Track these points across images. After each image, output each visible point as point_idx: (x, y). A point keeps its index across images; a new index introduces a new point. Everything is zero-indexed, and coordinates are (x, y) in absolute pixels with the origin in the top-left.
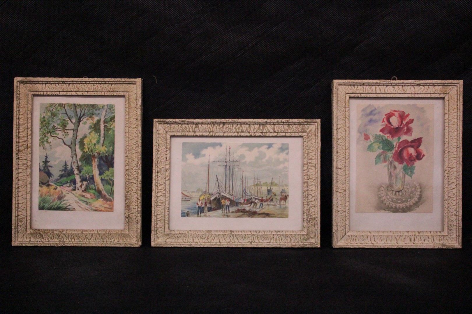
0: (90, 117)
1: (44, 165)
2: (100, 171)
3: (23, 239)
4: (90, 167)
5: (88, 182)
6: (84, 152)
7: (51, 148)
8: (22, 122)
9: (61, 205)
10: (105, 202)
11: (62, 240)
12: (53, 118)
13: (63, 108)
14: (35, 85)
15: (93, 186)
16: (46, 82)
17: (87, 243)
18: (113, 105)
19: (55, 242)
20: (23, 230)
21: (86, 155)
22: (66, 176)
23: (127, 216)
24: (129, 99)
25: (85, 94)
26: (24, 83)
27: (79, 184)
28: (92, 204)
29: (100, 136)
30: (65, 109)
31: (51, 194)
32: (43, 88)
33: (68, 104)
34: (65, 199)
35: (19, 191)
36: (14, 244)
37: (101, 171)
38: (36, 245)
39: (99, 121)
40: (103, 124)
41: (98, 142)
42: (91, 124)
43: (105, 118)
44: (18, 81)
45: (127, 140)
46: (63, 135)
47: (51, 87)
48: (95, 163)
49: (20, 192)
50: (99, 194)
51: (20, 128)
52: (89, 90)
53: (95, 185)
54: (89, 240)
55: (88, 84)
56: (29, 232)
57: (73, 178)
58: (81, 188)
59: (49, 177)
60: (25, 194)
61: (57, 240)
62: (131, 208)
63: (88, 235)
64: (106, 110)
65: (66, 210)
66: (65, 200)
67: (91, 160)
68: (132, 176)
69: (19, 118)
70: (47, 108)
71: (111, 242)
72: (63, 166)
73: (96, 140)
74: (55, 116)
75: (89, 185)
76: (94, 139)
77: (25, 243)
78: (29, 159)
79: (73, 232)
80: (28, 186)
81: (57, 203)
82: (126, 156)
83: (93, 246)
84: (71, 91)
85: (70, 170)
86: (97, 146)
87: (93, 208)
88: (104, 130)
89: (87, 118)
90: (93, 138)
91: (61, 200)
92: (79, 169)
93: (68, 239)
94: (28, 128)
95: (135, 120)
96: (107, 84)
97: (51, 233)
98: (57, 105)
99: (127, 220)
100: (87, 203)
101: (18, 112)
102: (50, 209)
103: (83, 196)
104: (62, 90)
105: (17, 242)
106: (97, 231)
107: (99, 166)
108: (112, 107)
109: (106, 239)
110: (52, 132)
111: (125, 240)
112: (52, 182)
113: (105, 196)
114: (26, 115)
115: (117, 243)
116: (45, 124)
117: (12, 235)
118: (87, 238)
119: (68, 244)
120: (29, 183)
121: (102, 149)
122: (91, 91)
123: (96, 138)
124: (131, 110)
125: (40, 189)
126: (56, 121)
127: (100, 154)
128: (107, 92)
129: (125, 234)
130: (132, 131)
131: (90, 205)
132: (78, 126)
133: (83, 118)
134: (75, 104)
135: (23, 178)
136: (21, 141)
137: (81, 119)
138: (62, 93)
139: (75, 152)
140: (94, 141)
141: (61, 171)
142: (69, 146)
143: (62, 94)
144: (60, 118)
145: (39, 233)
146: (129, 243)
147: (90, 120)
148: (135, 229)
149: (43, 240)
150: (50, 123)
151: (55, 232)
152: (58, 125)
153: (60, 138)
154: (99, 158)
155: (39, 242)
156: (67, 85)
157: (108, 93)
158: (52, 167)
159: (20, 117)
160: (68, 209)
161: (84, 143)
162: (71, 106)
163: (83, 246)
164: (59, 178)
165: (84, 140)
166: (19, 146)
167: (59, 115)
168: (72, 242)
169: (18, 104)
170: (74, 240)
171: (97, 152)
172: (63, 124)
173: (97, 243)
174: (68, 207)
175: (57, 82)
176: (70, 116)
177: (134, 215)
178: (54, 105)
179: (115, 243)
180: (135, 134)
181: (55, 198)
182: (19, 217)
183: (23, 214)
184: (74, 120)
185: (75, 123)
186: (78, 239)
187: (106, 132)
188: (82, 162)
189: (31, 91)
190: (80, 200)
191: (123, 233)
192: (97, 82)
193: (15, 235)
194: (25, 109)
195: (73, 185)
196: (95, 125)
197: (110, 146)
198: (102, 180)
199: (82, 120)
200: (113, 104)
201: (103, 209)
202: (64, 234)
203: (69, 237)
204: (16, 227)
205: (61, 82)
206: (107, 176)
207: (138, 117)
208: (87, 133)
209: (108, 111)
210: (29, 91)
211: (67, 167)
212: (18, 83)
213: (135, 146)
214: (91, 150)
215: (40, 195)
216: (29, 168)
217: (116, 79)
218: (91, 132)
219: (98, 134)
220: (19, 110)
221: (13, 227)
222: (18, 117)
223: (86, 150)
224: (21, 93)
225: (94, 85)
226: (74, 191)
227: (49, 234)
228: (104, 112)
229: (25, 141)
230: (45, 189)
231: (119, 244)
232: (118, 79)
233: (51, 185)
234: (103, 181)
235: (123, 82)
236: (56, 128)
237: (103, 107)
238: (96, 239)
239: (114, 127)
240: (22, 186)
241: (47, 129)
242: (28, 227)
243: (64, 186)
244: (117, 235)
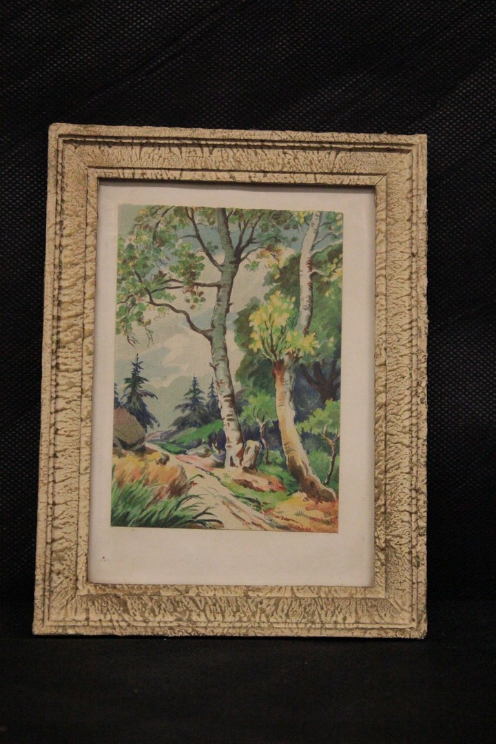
0: (270, 249)
1: (129, 390)
2: (296, 409)
3: (66, 614)
4: (268, 398)
5: (261, 442)
6: (250, 352)
7: (151, 338)
8: (68, 260)
9: (178, 513)
10: (312, 502)
11: (185, 619)
12: (158, 251)
13: (188, 220)
14: (110, 150)
15: (278, 453)
16: (144, 141)
17: (262, 625)
18: (336, 215)
19: (164, 623)
20: (64, 585)
21: (256, 361)
22: (195, 424)
23: (383, 545)
24: (388, 195)
25: (259, 178)
26: (76, 142)
27: (233, 448)
28: (273, 509)
29: (297, 304)
30: (194, 222)
31: (151, 478)
32: (134, 158)
33: (203, 208)
34: (191, 492)
35: (57, 465)
36: (38, 629)
37: (302, 409)
38: (109, 631)
39: (295, 260)
40: (308, 269)
41: (293, 323)
42: (271, 270)
43: (314, 252)
44: (60, 136)
45: (383, 317)
46: (188, 301)
47: (156, 157)
48: (284, 385)
49: (60, 468)
50: (296, 479)
51: (63, 276)
52: (271, 168)
53: (282, 452)
54: (267, 616)
55: (269, 147)
56: (83, 591)
57: (217, 431)
58: (241, 460)
59: (145, 427)
60: (75, 475)
61: (169, 618)
62: (394, 520)
63: (265, 602)
64: (315, 227)
65: (194, 528)
66: (192, 497)
67: (270, 376)
68: (399, 422)
69: (60, 245)
70: (139, 219)
71: (336, 622)
72: (187, 394)
73: (286, 316)
74: (163, 243)
75: (265, 452)
76: (281, 313)
77: (74, 627)
78: (86, 369)
79: (219, 594)
80: (82, 450)
81: (167, 503)
82: (380, 365)
83: (284, 635)
84: (218, 170)
85: (207, 406)
86: (289, 335)
87: (277, 520)
88: (311, 288)
89: (259, 251)
90: (278, 309)
91: (180, 495)
92: (236, 403)
93: (202, 614)
94: (85, 278)
95: (406, 256)
96: (324, 149)
97: (151, 595)
98: (171, 212)
99: (382, 556)
100: (258, 505)
101: (58, 227)
102: (146, 523)
103: (246, 484)
104: (189, 166)
105: (47, 623)
106: (292, 589)
107: (297, 396)
108: (335, 221)
109: (320, 615)
110: (155, 291)
111: (377, 619)
112: (151, 441)
113: (313, 484)
114: (80, 237)
115: (355, 626)
116: (134, 266)
117: (36, 601)
118: (263, 611)
119: (206, 628)
120: (87, 444)
121: (305, 344)
122: (277, 169)
123: (287, 311)
124: (395, 229)
125: (117, 460)
126: (168, 258)
127: (297, 359)
128: (325, 173)
129: (376, 600)
130: (397, 291)
131: (268, 511)
132: (234, 275)
133: (247, 250)
134: (223, 210)
135: (69, 428)
136: (64, 314)
137: (243, 255)
138: (187, 176)
139: (222, 353)
140: (281, 320)
141: (180, 409)
142: (204, 333)
143: (188, 178)
144: (180, 249)
145: (114, 596)
146: (390, 626)
147: (268, 257)
148: (407, 585)
149: (126, 617)
150: (149, 263)
151: (163, 593)
152: (173, 269)
153: (177, 309)
154: (295, 371)
155: (116, 624)
156: (206, 149)
157: (326, 176)
158: (152, 396)
159: (65, 241)
160: (203, 524)
161: (251, 324)
162: (212, 213)
163: (251, 634)
164: (174, 428)
165: (251, 317)
166: (60, 329)
167: (177, 240)
168: (216, 624)
169: (59, 202)
170: (223, 616)
171: (288, 354)
172: (186, 269)
173: (295, 626)
174: (199, 518)
175: (176, 142)
176: (210, 243)
177: (403, 541)
178: (160, 212)
179: (347, 626)
180: (406, 299)
181: (163, 488)
182: (56, 546)
183: (66, 536)
184: (220, 258)
185: (223, 266)
186: (235, 613)
187: (316, 293)
188: (243, 382)
189: (97, 167)
190: (237, 497)
191: (368, 596)
192: (297, 145)
193: (44, 600)
194: (78, 219)
195: (217, 452)
196: (283, 271)
197: (328, 336)
198: (304, 436)
199: (245, 257)
200: (337, 211)
201: (306, 523)
202: (191, 598)
203: (207, 608)
204: (47, 577)
205: (190, 142)
206: (321, 423)
207: (417, 248)
208: (261, 297)
209: (323, 231)
210: (89, 167)
211: (201, 395)
212: (61, 140)
213: (406, 335)
214: (272, 346)
215: (115, 479)
216: (87, 397)
217: (352, 135)
218: (272, 292)
219: (294, 299)
220: (61, 222)
221: (39, 577)
222: (57, 243)
223: (256, 346)
224: (66, 170)
225: (285, 153)
226: (220, 469)
227: (145, 598)
228: (311, 235)
229: (77, 316)
230: (131, 462)
231: (362, 628)
232: (361, 137)
233: (151, 452)
234: (306, 440)
235: (374, 143)
236: (166, 278)
237: (307, 218)
238: (290, 613)
239: (341, 278)
240: (65, 450)
241: (140, 281)
242: (80, 578)
243: (190, 452)
244: (353, 603)
